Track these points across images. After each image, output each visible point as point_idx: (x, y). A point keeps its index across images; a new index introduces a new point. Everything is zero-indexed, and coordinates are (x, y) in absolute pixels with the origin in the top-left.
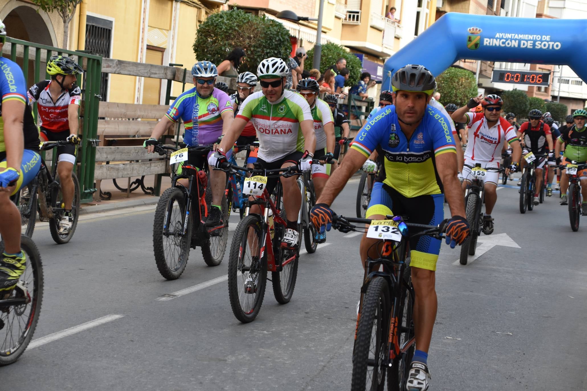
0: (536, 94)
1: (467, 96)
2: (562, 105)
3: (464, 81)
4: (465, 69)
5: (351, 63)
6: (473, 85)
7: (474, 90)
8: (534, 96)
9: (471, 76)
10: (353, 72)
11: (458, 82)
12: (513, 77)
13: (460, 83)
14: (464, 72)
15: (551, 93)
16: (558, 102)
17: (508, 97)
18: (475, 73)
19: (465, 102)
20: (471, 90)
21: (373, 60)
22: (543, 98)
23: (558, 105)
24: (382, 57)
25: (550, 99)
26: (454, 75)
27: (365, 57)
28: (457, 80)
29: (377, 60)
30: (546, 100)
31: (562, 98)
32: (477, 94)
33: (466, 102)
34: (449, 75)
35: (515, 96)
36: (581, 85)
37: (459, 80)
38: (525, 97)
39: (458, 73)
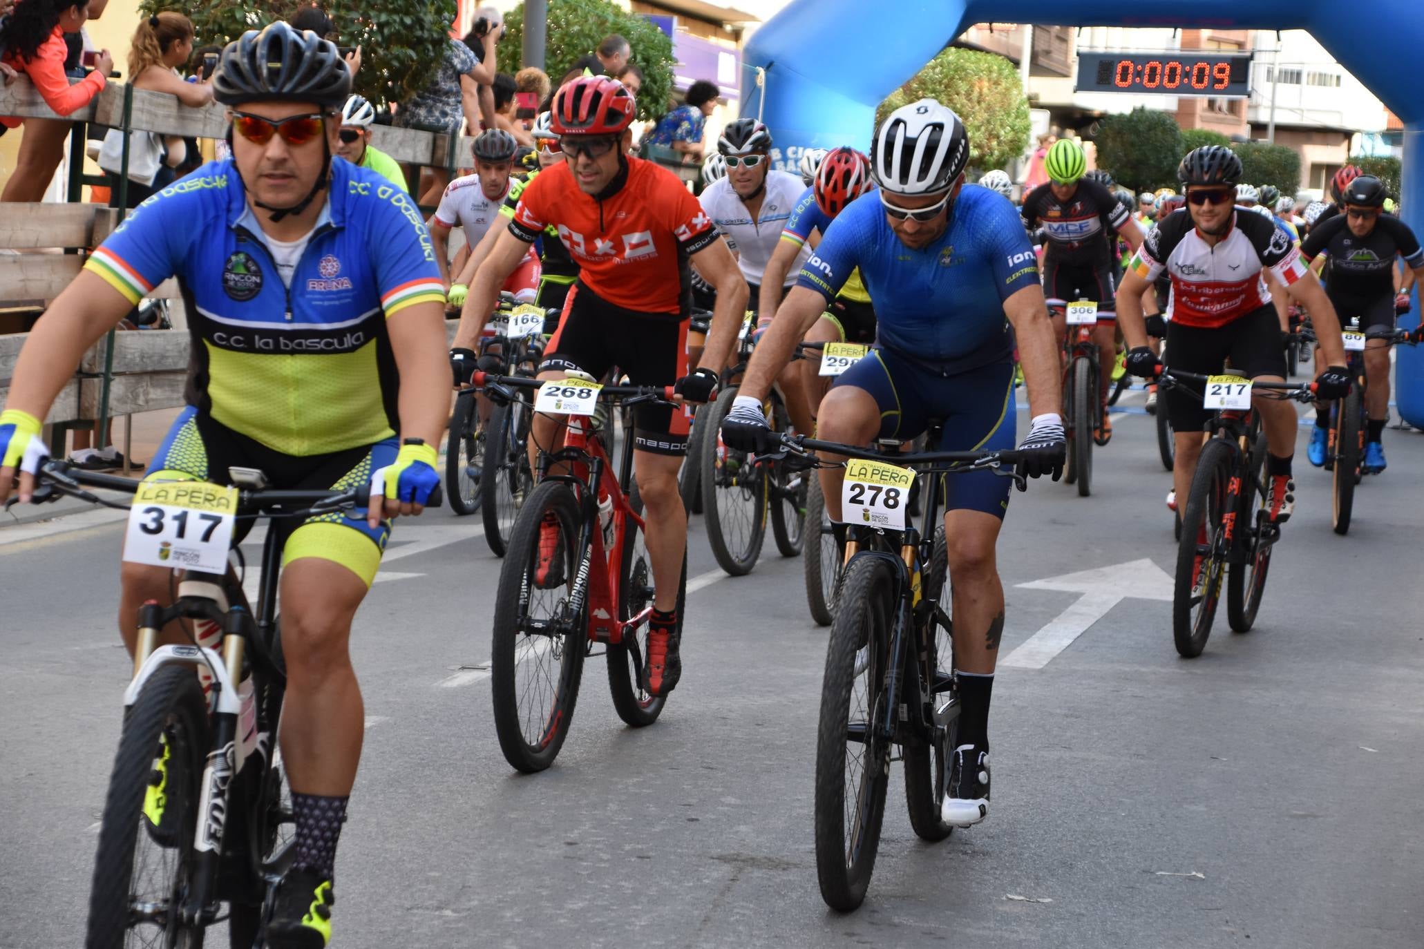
0: (1203, 120)
1: (998, 137)
2: (1282, 152)
3: (985, 90)
4: (988, 52)
5: (641, 47)
6: (1015, 104)
7: (1017, 117)
8: (1199, 126)
9: (1006, 72)
10: (650, 75)
11: (968, 95)
12: (1139, 74)
13: (975, 95)
14: (985, 61)
15: (1247, 115)
16: (1268, 140)
17: (1119, 133)
18: (1017, 64)
19: (992, 154)
20: (1008, 115)
21: (705, 34)
22: (1226, 131)
23: (1271, 151)
24: (730, 21)
25: (1245, 132)
26: (956, 71)
27: (680, 24)
28: (963, 87)
29: (715, 35)
30: (1235, 139)
31: (1280, 129)
32: (1027, 129)
33: (996, 153)
34: (941, 73)
35: (1141, 128)
36: (1338, 84)
37: (972, 86)
38: (1172, 130)
39: (968, 64)
